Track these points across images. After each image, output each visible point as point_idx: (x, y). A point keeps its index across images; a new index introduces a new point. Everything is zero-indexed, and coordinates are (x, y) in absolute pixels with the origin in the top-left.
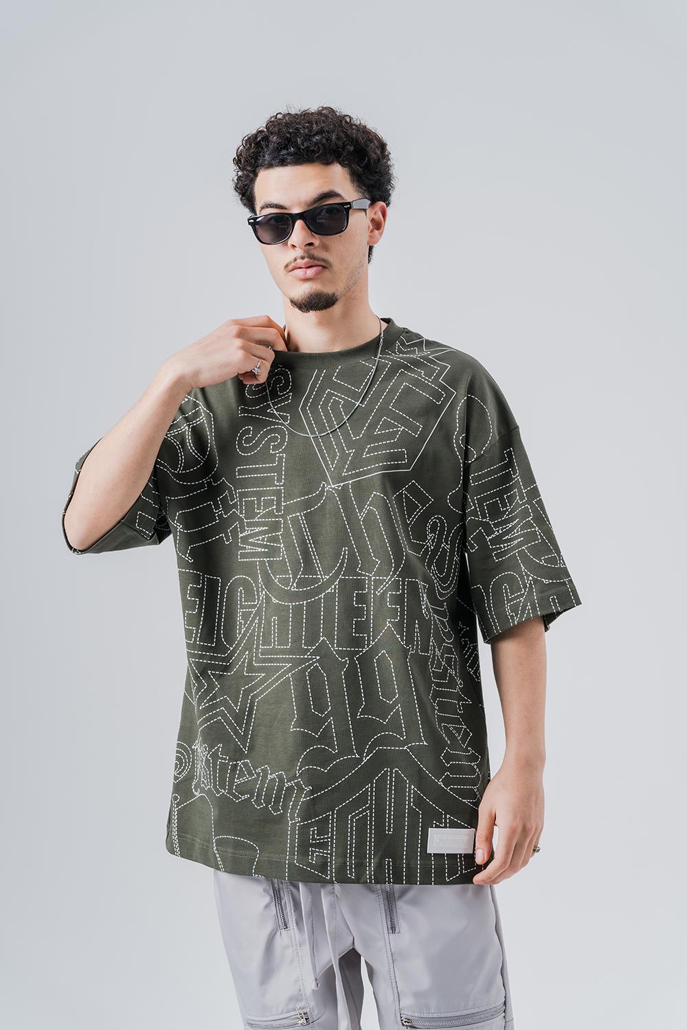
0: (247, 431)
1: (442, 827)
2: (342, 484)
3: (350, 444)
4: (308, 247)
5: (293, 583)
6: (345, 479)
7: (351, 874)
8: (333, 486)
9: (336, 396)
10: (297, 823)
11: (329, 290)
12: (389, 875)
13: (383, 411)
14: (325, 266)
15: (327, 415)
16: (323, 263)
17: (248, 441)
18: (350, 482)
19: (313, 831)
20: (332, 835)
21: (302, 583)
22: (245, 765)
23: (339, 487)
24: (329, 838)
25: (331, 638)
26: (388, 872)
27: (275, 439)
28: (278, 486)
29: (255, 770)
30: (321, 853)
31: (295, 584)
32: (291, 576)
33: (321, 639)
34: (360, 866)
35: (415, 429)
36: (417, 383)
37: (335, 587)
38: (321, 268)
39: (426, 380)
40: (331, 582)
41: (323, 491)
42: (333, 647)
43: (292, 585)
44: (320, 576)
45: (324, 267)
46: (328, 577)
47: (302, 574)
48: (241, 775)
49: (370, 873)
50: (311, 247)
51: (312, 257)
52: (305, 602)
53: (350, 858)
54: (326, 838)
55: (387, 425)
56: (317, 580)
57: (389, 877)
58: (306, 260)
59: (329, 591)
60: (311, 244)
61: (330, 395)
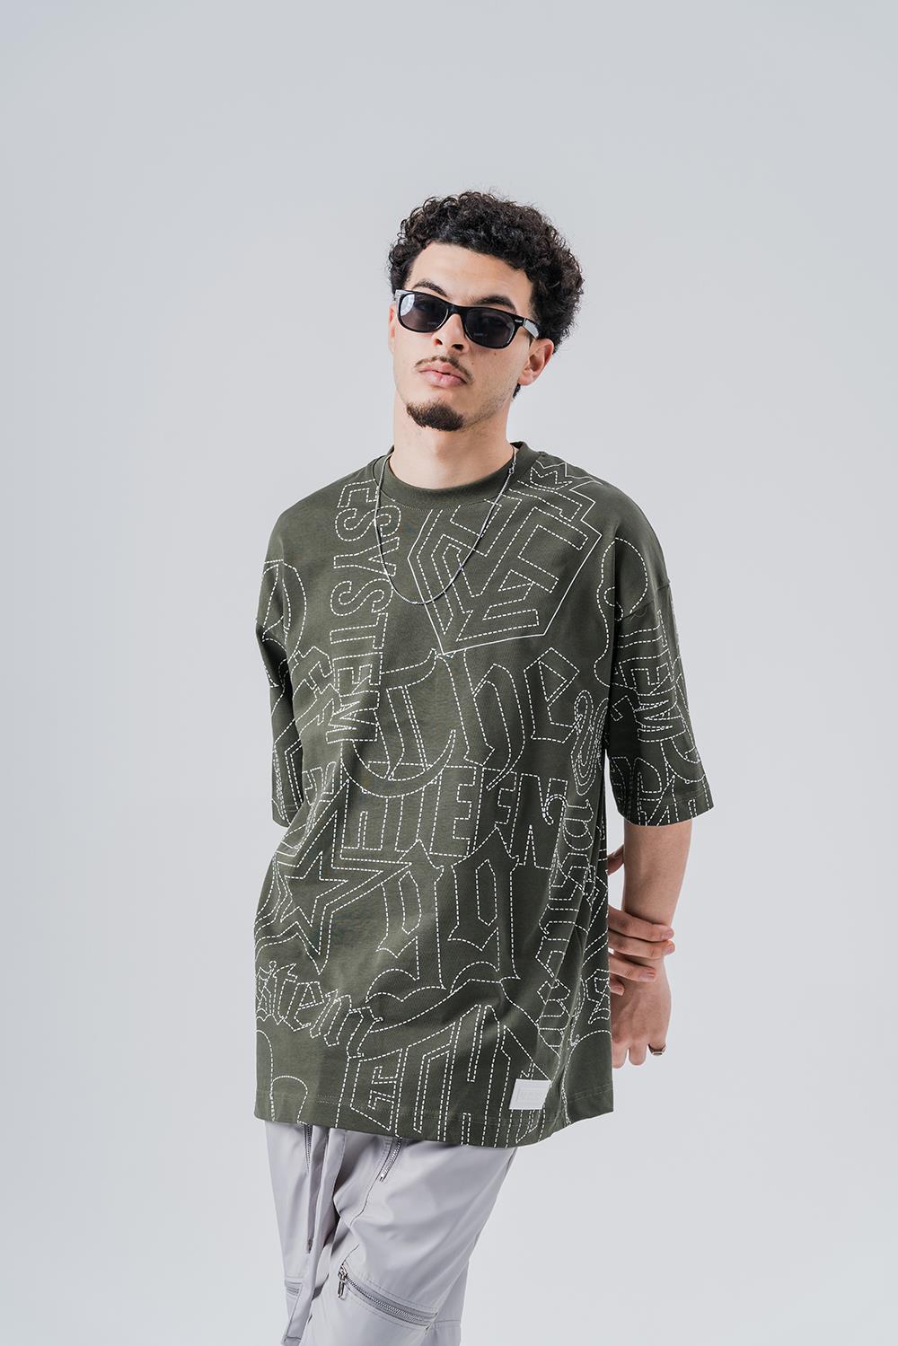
0: (346, 587)
1: (527, 1079)
2: (455, 652)
3: (468, 603)
4: (454, 349)
5: (390, 771)
6: (459, 646)
7: (418, 1127)
8: (444, 654)
9: (453, 543)
10: (360, 1058)
11: (458, 410)
12: (466, 1133)
13: (510, 561)
14: (463, 380)
15: (441, 566)
16: (463, 376)
17: (345, 598)
18: (465, 649)
19: (377, 1071)
20: (400, 1076)
21: (401, 772)
22: (315, 987)
23: (451, 655)
24: (395, 1079)
25: (426, 839)
26: (465, 1131)
27: (378, 595)
28: (376, 651)
29: (324, 993)
30: (384, 1097)
31: (393, 773)
32: (388, 763)
33: (417, 841)
34: (430, 1118)
35: (549, 583)
36: (553, 525)
37: (438, 778)
38: (458, 380)
39: (564, 520)
40: (434, 771)
41: (432, 659)
42: (428, 851)
43: (389, 774)
44: (422, 765)
45: (464, 382)
46: (431, 766)
47: (402, 761)
48: (308, 999)
49: (442, 1129)
50: (458, 352)
51: (454, 363)
52: (403, 795)
53: (419, 1107)
54: (392, 1080)
55: (514, 580)
56: (418, 769)
57: (465, 1136)
58: (447, 364)
59: (431, 783)
60: (459, 347)
61: (446, 541)
